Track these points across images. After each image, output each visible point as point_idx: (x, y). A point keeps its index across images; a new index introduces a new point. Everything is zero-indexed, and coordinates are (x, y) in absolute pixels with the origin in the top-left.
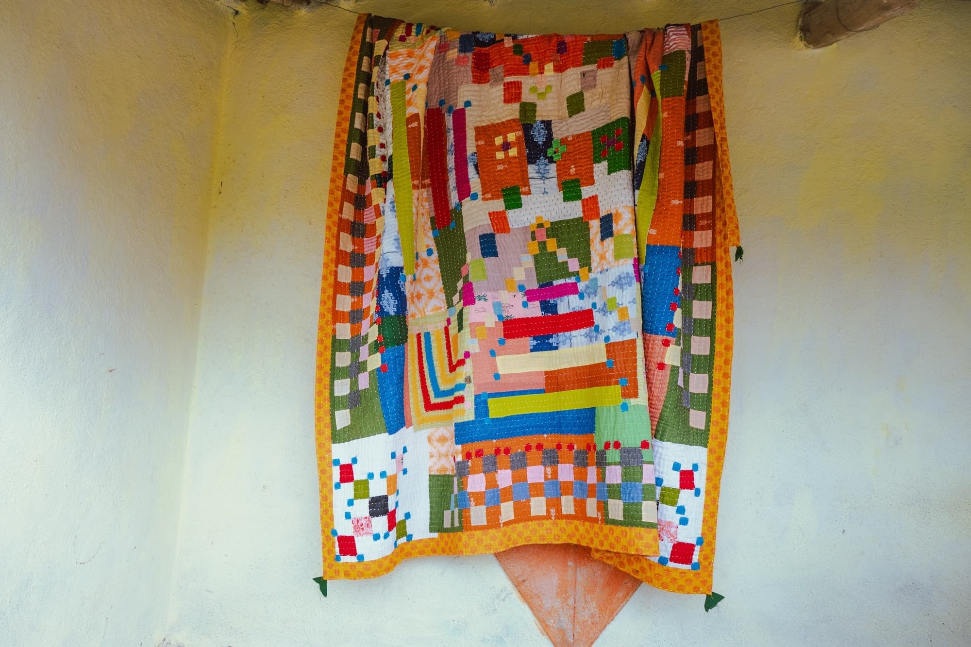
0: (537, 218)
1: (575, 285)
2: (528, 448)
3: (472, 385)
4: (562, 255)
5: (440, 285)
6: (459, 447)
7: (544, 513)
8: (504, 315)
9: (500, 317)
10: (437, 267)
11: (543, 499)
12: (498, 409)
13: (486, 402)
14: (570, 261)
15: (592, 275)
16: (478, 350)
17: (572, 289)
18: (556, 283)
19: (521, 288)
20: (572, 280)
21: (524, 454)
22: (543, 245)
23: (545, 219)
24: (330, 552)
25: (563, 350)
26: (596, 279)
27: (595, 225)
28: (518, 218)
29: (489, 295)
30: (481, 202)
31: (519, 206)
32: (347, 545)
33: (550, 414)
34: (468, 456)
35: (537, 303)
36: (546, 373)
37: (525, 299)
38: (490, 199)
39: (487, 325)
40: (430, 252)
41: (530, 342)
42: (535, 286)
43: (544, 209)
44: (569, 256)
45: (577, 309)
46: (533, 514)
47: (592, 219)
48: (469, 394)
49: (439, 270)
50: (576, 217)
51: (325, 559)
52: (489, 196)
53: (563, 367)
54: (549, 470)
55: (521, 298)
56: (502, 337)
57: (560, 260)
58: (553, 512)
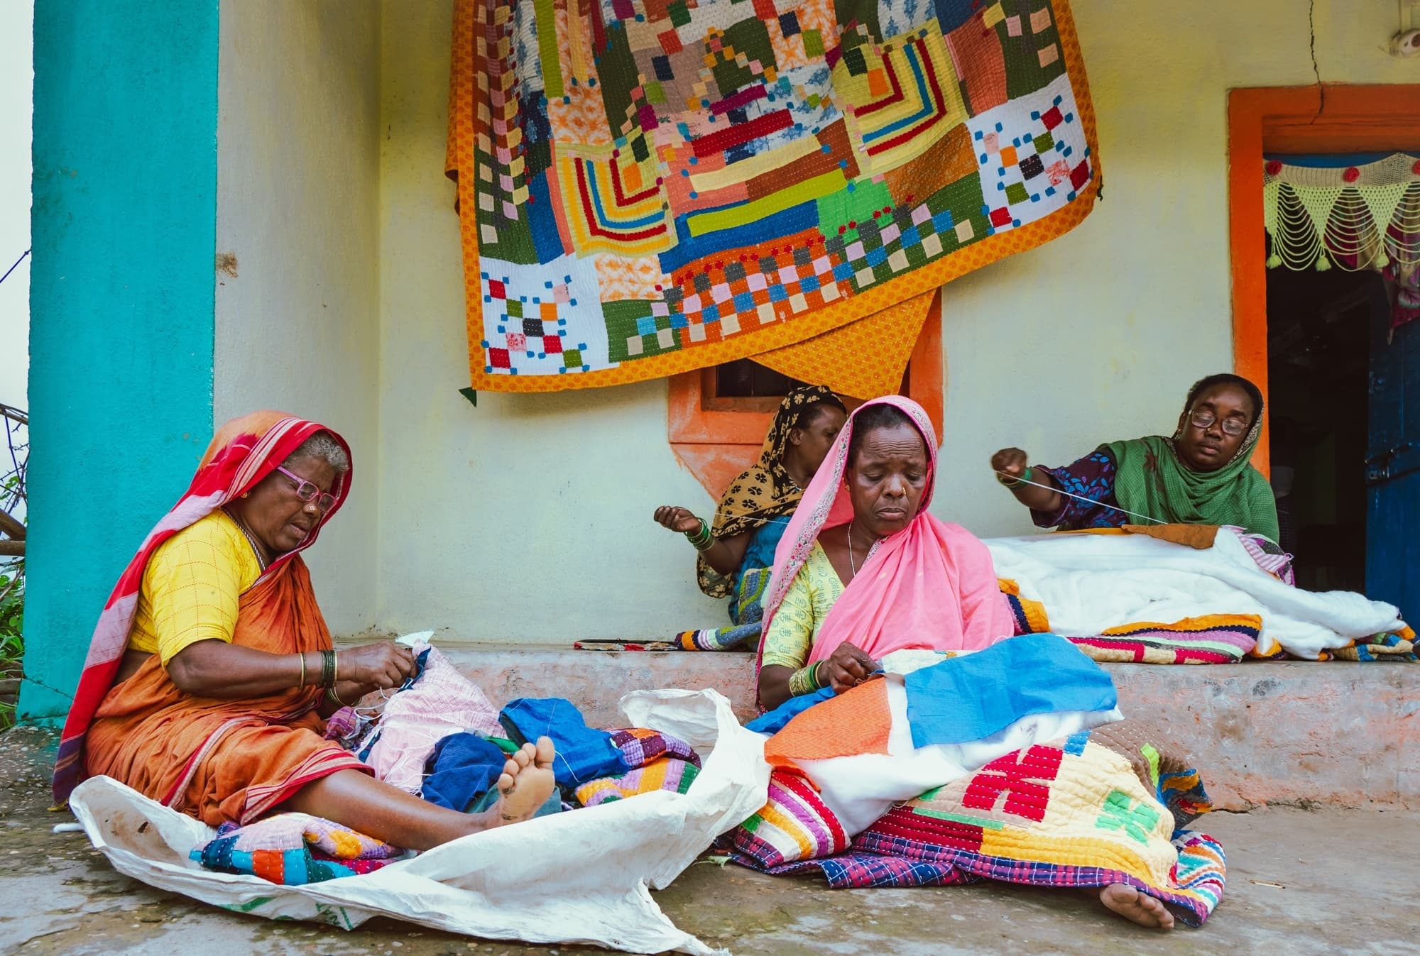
0: (710, 30)
1: (761, 88)
2: (743, 258)
3: (669, 210)
4: (742, 60)
5: (604, 116)
6: (669, 275)
7: (773, 318)
8: (692, 134)
9: (687, 137)
10: (600, 98)
11: (770, 305)
12: (699, 226)
13: (685, 223)
14: (751, 64)
15: (780, 75)
16: (669, 173)
17: (759, 92)
18: (740, 90)
19: (705, 103)
20: (759, 83)
21: (740, 265)
22: (720, 55)
23: (717, 29)
24: (479, 363)
25: (760, 154)
26: (785, 79)
27: (773, 25)
28: (689, 34)
29: (671, 116)
30: (647, 25)
31: (689, 20)
32: (500, 358)
33: (758, 222)
34: (679, 281)
35: (724, 115)
36: (747, 182)
37: (711, 113)
38: (657, 20)
39: (675, 146)
40: (592, 82)
41: (725, 155)
42: (719, 98)
43: (714, 19)
44: (750, 60)
45: (769, 111)
46: (762, 322)
47: (768, 18)
48: (669, 221)
49: (602, 100)
50: (749, 17)
51: (473, 371)
52: (655, 17)
53: (766, 171)
54: (769, 277)
55: (706, 113)
56: (693, 156)
57: (740, 66)
58: (782, 315)
